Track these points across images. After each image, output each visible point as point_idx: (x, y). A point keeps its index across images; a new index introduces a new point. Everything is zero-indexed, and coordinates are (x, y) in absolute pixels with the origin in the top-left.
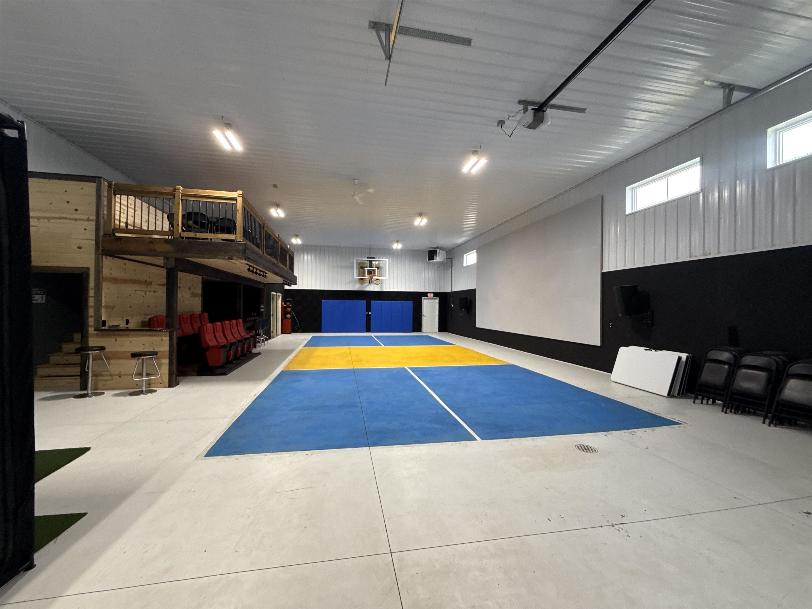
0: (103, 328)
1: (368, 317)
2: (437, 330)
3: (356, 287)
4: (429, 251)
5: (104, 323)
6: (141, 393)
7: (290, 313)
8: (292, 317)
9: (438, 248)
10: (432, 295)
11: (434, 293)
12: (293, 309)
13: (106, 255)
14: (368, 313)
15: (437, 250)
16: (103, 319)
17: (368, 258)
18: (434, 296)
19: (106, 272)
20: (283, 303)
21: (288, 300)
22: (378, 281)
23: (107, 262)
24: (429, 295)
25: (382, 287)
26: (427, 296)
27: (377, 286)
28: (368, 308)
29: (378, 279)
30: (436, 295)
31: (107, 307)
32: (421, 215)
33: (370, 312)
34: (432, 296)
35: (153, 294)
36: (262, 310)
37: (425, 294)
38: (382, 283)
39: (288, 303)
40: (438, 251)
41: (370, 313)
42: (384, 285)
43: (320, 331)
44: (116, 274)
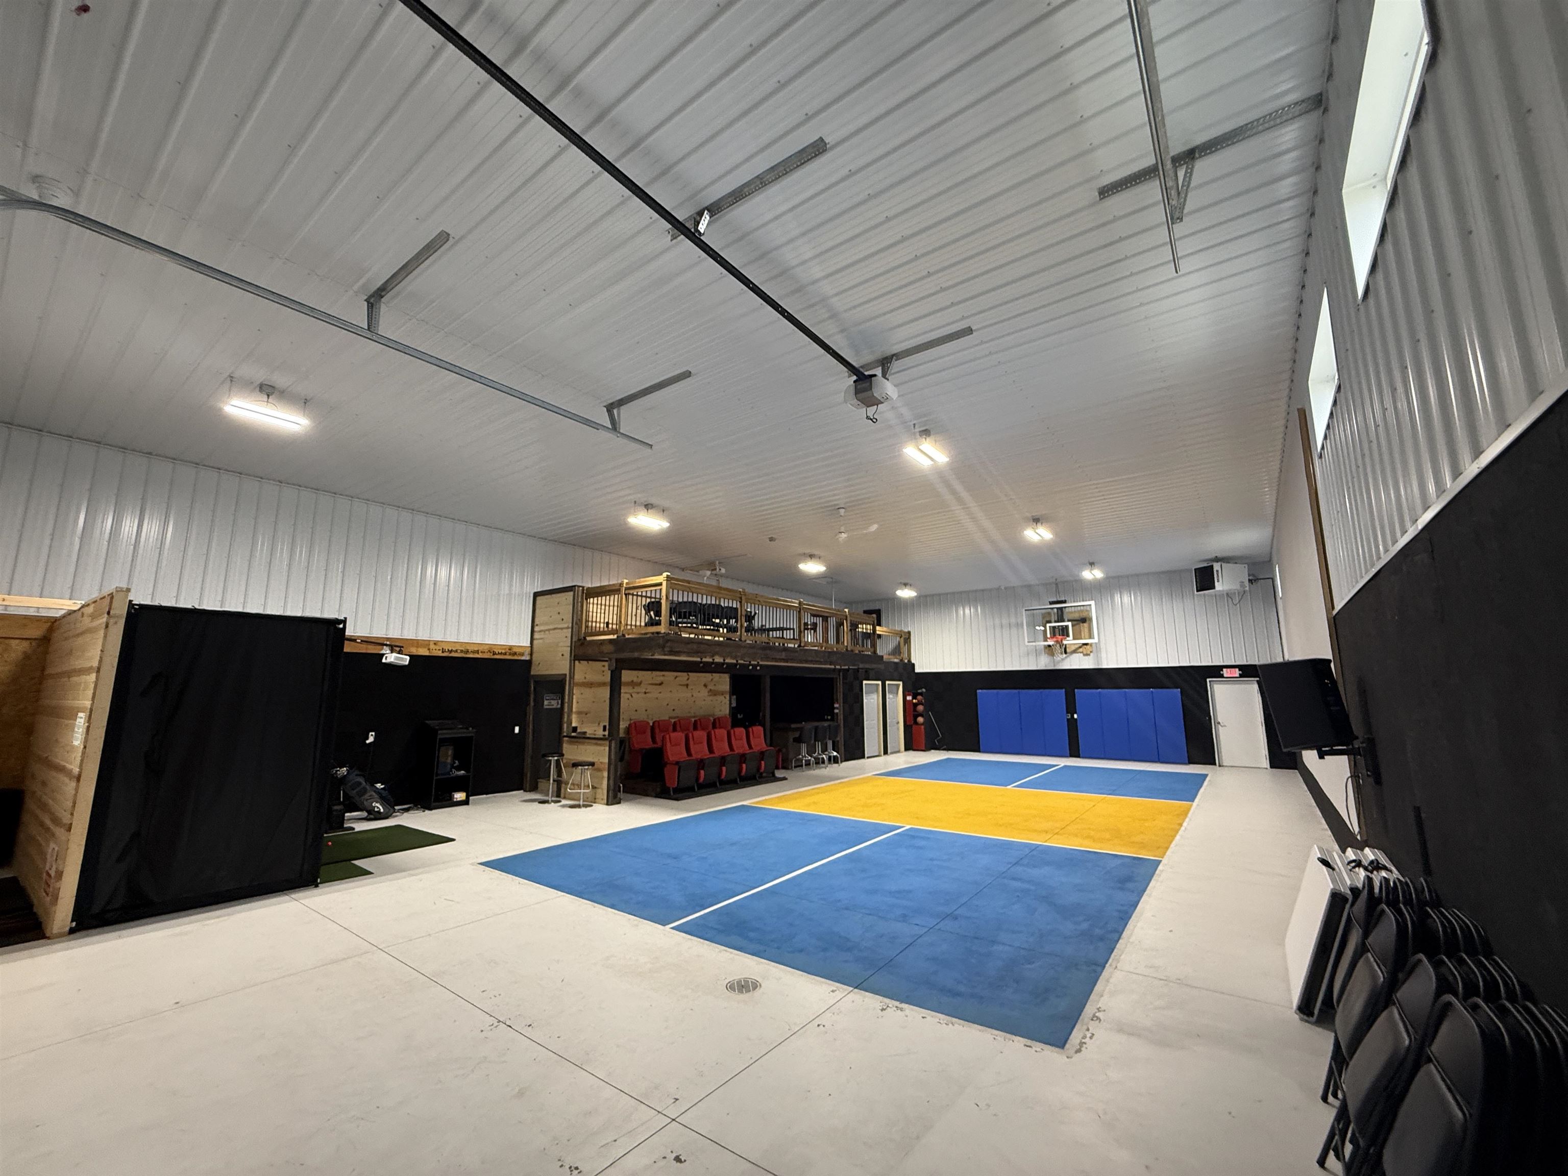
0: (573, 734)
1: (1072, 723)
2: (1266, 763)
3: (1043, 663)
4: (1195, 569)
5: (575, 729)
6: (579, 806)
7: (922, 715)
8: (928, 721)
9: (1217, 560)
10: (1237, 673)
11: (1240, 667)
12: (929, 706)
13: (579, 660)
14: (1072, 716)
15: (1212, 566)
16: (574, 725)
17: (1051, 603)
18: (1241, 676)
19: (578, 677)
20: (909, 698)
21: (919, 691)
22: (1088, 647)
23: (580, 666)
24: (1225, 672)
25: (1098, 659)
26: (1222, 676)
27: (1086, 657)
28: (1071, 707)
29: (1086, 644)
30: (1247, 671)
31: (579, 713)
32: (1036, 520)
33: (1076, 713)
34: (1238, 675)
35: (644, 695)
36: (836, 711)
37: (1215, 672)
38: (1098, 650)
39: (919, 697)
40: (1217, 566)
41: (1075, 716)
42: (1103, 655)
43: (977, 749)
44: (592, 677)
